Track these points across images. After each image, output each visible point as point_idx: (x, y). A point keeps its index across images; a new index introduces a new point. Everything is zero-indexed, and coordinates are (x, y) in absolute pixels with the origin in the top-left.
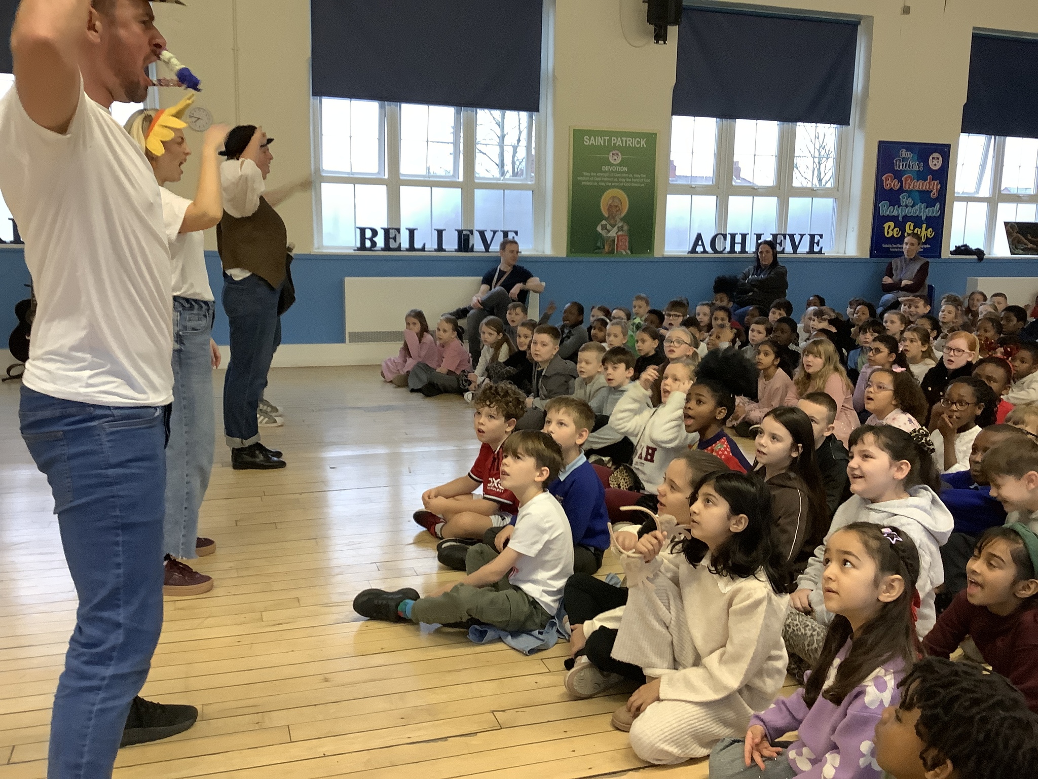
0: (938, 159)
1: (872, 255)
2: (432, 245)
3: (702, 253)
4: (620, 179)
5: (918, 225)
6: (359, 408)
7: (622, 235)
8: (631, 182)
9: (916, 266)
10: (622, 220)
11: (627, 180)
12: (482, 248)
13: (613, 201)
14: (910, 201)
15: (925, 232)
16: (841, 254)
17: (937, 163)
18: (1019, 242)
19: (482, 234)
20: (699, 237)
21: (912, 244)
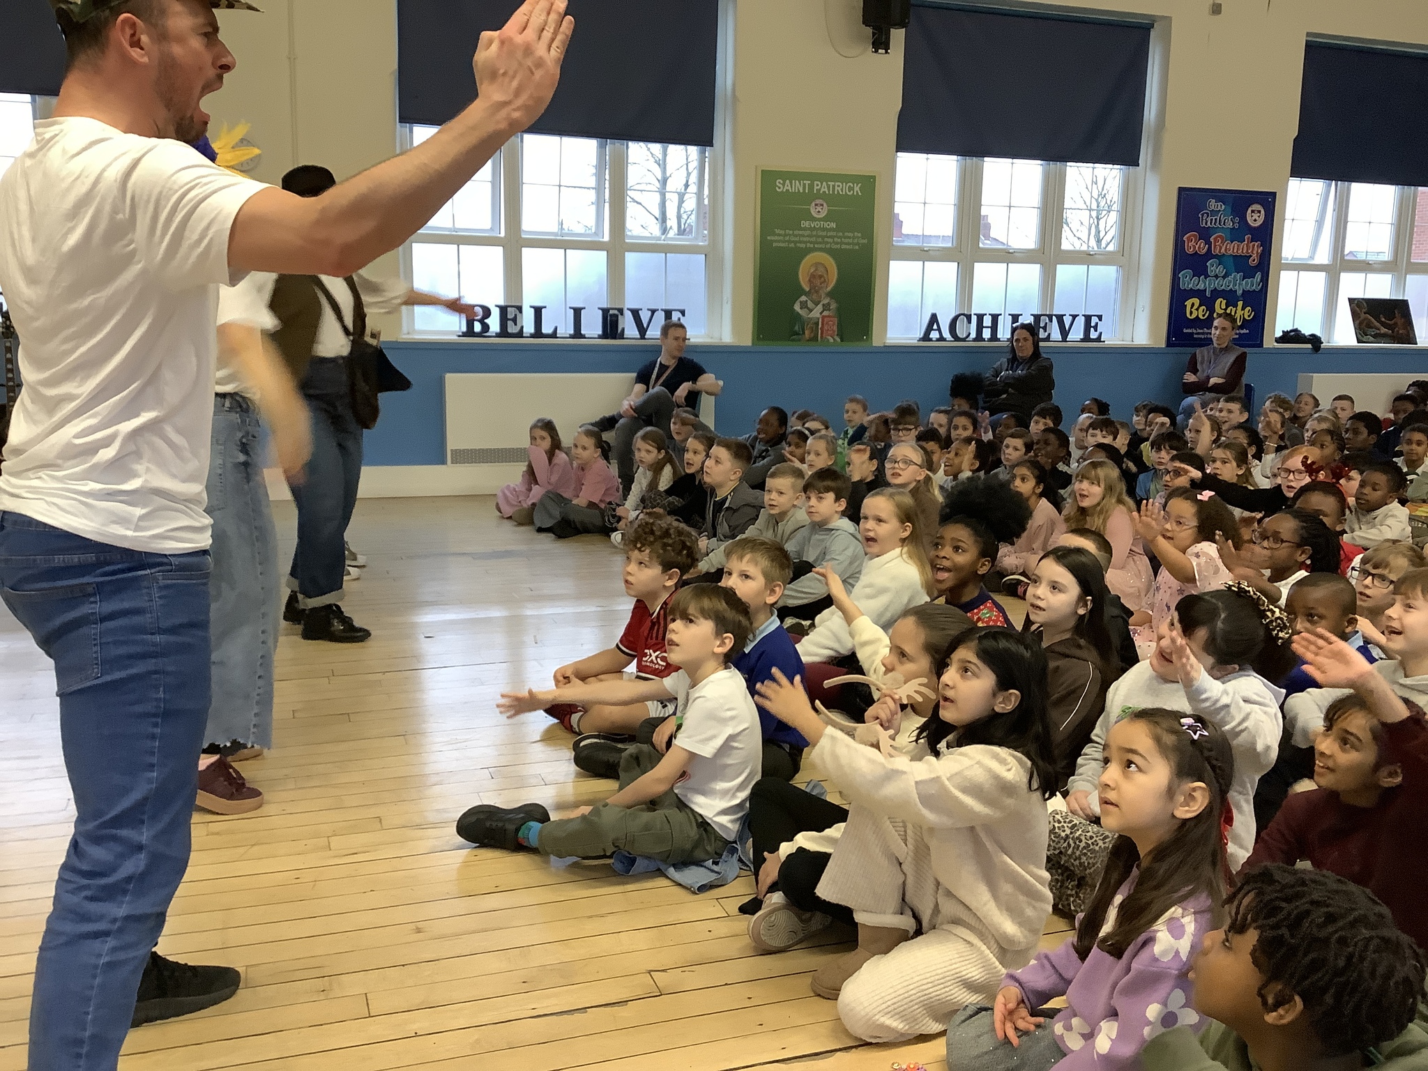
0: (1259, 212)
1: (1169, 344)
2: (566, 329)
3: (938, 340)
4: (826, 239)
5: (1231, 302)
6: (464, 554)
7: (829, 316)
8: (841, 243)
9: (1230, 359)
10: (830, 294)
11: (836, 239)
12: (636, 334)
13: (816, 270)
14: (1220, 270)
15: (1242, 313)
16: (1127, 343)
17: (1257, 218)
18: (1369, 326)
19: (636, 313)
20: (934, 319)
21: (1224, 329)
